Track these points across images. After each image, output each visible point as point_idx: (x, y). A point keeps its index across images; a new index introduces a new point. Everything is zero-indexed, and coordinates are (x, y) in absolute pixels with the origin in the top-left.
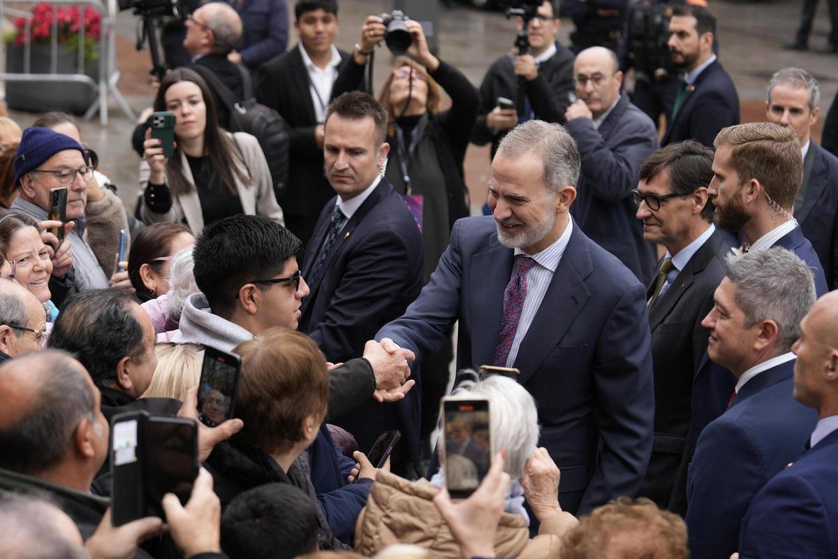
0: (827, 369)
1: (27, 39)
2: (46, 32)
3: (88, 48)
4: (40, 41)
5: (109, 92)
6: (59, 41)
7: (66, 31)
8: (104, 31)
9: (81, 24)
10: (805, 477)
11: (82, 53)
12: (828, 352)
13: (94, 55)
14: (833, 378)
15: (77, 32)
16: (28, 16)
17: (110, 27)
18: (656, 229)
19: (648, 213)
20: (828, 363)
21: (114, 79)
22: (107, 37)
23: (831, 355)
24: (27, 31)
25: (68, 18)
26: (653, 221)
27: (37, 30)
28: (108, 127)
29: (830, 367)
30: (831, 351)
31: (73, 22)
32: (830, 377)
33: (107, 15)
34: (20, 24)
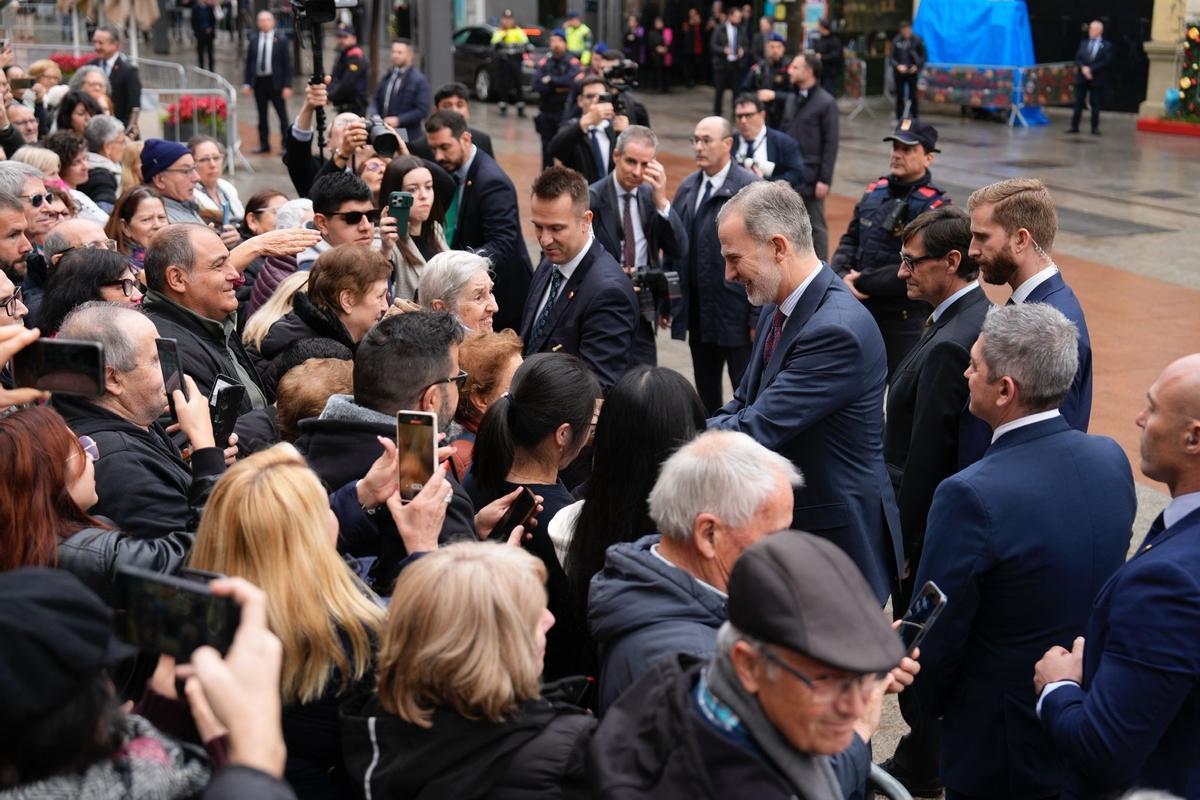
0: (1188, 442)
1: (177, 120)
2: (189, 114)
3: (218, 125)
4: (186, 120)
5: (235, 154)
6: (199, 120)
7: (203, 114)
8: (229, 112)
9: (213, 109)
10: (1180, 563)
11: (215, 128)
12: (1188, 423)
13: (223, 129)
14: (1195, 452)
15: (210, 114)
16: (178, 106)
17: (233, 110)
18: (915, 288)
19: (907, 274)
20: (1188, 435)
21: (237, 144)
22: (231, 117)
23: (1192, 427)
24: (177, 114)
25: (204, 105)
26: (911, 281)
27: (183, 114)
28: (235, 178)
29: (1191, 439)
30: (1191, 423)
31: (208, 107)
32: (1191, 450)
33: (230, 102)
34: (172, 110)
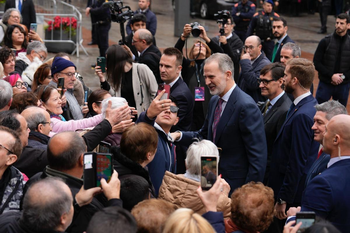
0: (334, 141)
1: (52, 28)
2: (59, 26)
3: (72, 31)
4: (57, 29)
5: (80, 46)
6: (63, 29)
7: (65, 26)
8: (78, 26)
9: (70, 23)
10: (325, 178)
11: (70, 33)
13: (75, 34)
14: (336, 144)
15: (69, 26)
16: (53, 21)
17: (80, 24)
18: (266, 91)
19: (263, 86)
21: (81, 42)
22: (79, 28)
23: (335, 136)
24: (52, 26)
25: (66, 21)
26: (265, 88)
27: (55, 25)
28: (79, 58)
29: (335, 140)
30: (336, 135)
31: (67, 23)
32: (335, 144)
33: (79, 20)
34: (50, 23)
